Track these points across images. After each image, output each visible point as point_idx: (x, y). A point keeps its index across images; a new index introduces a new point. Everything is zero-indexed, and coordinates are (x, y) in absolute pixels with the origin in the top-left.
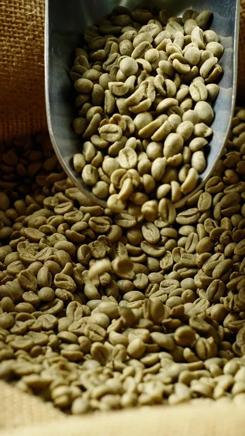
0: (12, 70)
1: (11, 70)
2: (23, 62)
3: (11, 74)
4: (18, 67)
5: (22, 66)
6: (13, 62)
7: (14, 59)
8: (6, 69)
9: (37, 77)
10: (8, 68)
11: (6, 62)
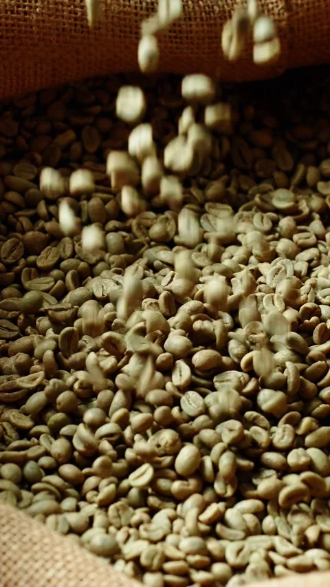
0: (35, 18)
1: (33, 18)
2: (48, 8)
3: (33, 23)
4: (43, 14)
5: (48, 12)
6: (36, 7)
7: (37, 4)
8: (27, 16)
9: (66, 26)
10: (30, 15)
11: (27, 8)
